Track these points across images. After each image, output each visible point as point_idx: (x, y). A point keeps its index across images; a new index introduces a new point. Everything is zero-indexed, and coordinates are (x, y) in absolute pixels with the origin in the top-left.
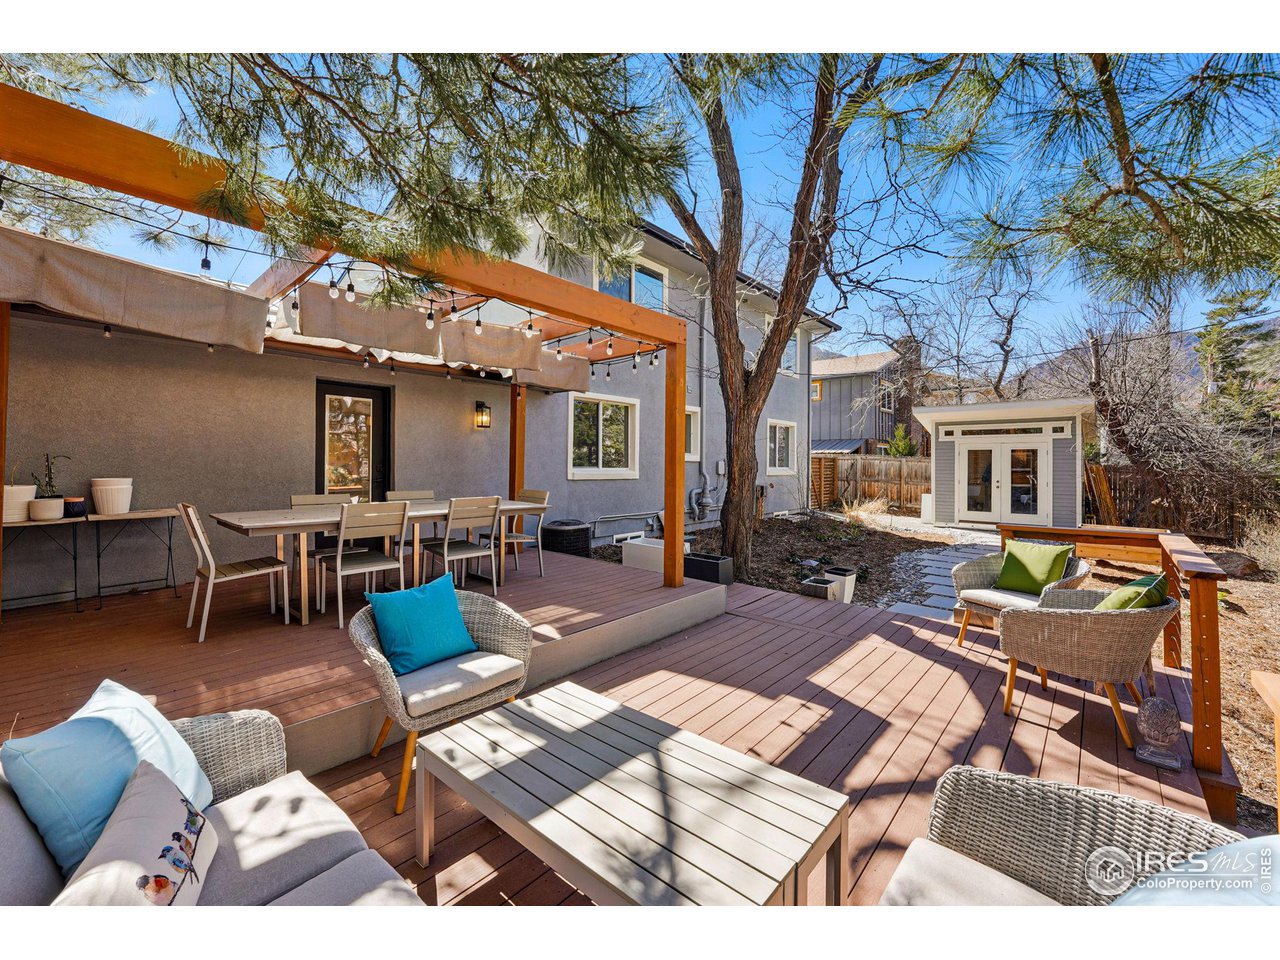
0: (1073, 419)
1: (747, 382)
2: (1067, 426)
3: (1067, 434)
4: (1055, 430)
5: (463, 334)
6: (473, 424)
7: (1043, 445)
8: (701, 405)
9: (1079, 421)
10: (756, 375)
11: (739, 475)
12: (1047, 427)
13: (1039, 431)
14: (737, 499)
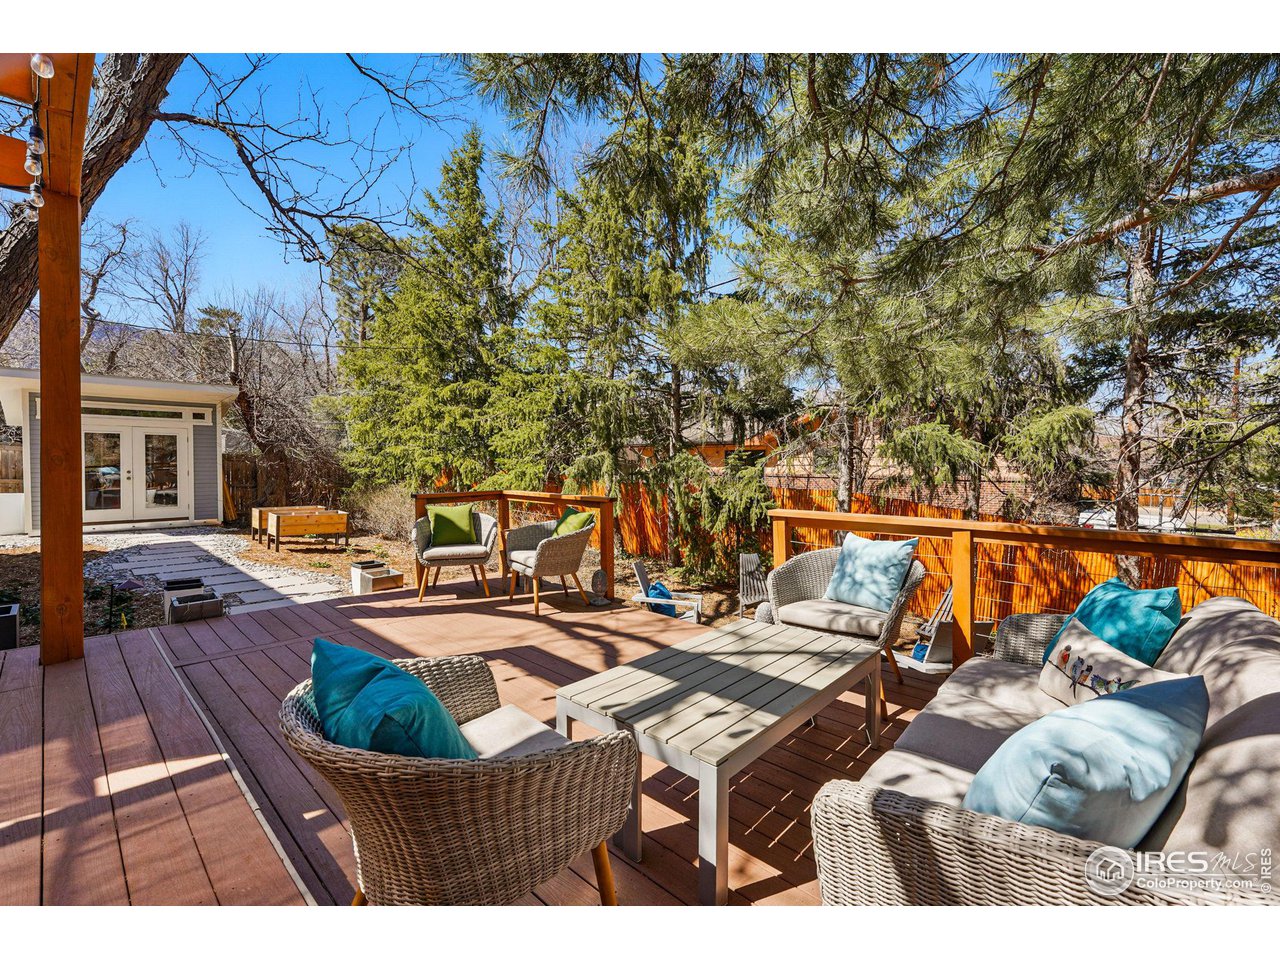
0: (213, 406)
2: (208, 412)
3: (207, 422)
4: (197, 416)
7: (183, 431)
9: (219, 409)
12: (187, 412)
13: (178, 415)
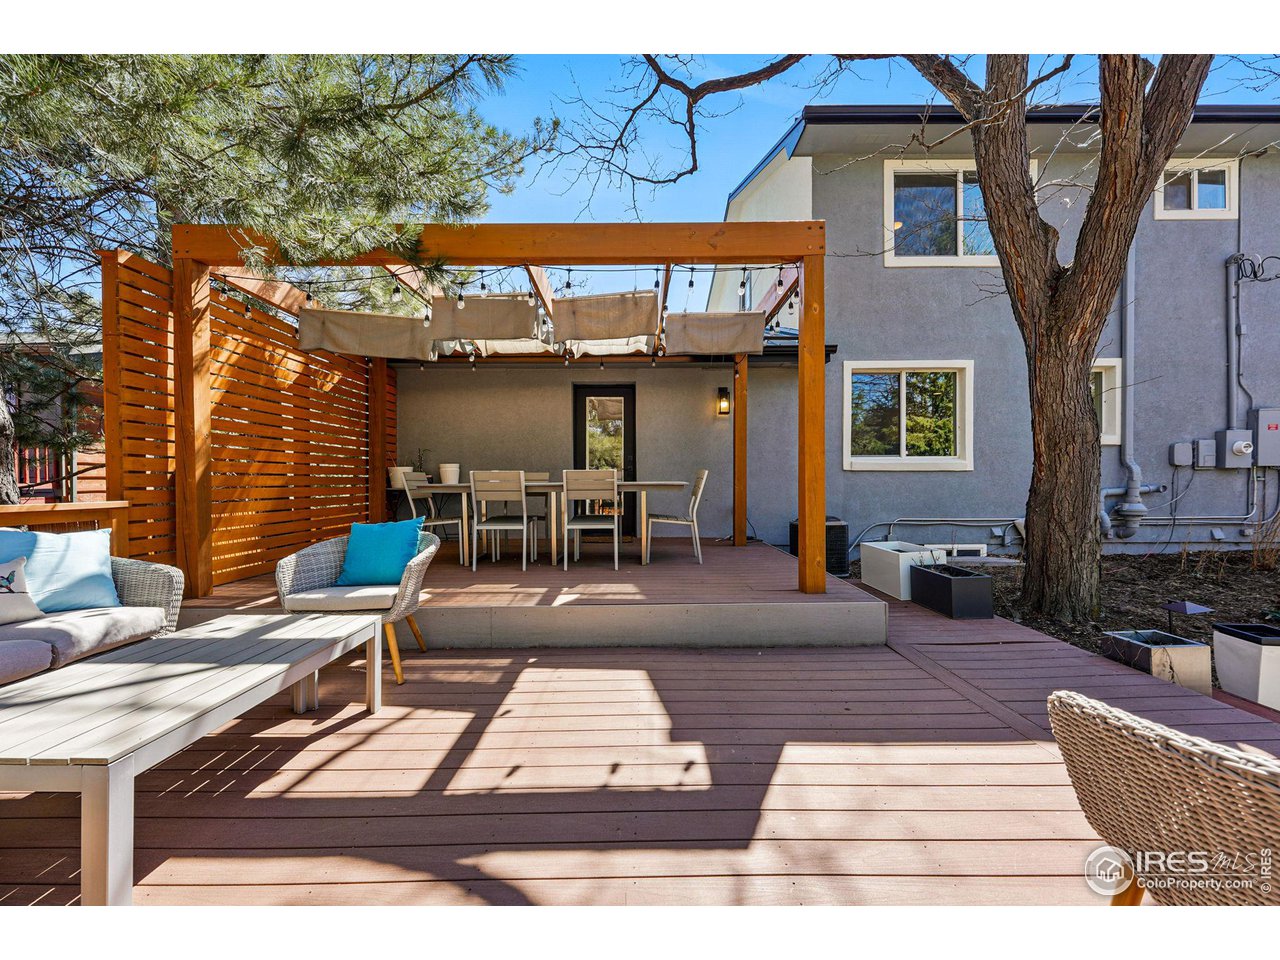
1: (1054, 289)
5: (574, 313)
6: (715, 412)
8: (1122, 354)
10: (1074, 273)
11: (1048, 447)
14: (1047, 487)
